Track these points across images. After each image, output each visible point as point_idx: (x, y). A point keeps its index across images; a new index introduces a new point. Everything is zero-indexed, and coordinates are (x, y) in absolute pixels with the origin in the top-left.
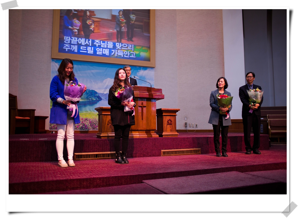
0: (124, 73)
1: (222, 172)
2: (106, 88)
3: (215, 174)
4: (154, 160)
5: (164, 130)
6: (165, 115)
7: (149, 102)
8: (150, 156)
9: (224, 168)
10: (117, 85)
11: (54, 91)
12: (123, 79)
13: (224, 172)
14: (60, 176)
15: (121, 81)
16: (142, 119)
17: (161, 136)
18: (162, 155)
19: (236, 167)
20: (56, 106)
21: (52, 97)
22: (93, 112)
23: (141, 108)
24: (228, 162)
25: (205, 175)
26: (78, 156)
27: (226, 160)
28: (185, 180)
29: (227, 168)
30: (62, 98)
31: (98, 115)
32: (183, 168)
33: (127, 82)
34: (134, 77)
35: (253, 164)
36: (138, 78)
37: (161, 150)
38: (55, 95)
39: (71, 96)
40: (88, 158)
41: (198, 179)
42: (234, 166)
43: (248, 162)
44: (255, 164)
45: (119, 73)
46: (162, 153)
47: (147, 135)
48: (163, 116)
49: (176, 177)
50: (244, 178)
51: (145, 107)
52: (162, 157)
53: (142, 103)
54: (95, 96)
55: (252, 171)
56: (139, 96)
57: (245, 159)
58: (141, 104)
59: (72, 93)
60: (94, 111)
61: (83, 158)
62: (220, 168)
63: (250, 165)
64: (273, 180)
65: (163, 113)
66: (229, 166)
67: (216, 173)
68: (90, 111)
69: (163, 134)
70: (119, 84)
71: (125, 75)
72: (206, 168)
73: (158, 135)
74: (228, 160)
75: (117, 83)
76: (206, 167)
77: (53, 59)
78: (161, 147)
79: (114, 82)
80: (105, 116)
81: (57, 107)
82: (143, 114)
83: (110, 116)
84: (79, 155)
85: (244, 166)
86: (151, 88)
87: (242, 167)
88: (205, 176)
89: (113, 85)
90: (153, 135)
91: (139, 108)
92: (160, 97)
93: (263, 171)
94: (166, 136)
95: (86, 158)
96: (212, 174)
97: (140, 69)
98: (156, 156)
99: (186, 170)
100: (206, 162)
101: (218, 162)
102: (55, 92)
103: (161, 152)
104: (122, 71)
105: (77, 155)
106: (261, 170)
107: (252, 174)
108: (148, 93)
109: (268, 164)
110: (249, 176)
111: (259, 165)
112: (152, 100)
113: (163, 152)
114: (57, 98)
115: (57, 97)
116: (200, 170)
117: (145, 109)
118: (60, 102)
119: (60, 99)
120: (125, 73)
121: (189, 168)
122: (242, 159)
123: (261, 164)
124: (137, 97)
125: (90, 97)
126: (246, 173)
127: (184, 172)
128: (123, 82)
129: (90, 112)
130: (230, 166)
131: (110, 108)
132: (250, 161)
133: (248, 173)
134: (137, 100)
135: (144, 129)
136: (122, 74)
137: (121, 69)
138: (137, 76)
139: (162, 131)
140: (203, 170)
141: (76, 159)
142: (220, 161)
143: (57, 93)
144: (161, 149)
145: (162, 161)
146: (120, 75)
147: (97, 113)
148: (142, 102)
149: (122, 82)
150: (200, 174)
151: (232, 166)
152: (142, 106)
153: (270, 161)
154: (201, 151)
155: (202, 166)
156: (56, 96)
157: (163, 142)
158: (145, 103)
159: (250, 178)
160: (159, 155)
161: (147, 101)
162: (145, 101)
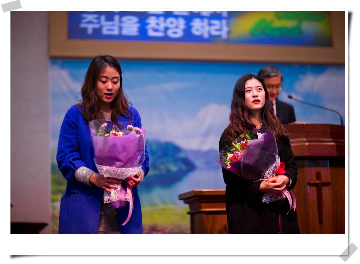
0: (260, 89)
2: (207, 134)
7: (339, 169)
10: (240, 127)
11: (68, 150)
12: (259, 106)
15: (251, 112)
16: (321, 222)
20: (74, 191)
21: (63, 165)
22: (172, 206)
23: (314, 189)
30: (88, 167)
31: (188, 213)
33: (270, 114)
34: (290, 97)
36: (299, 98)
38: (71, 159)
39: (118, 163)
45: (244, 89)
51: (327, 184)
53: (318, 175)
54: (176, 160)
56: (306, 154)
58: (315, 177)
59: (122, 156)
60: (174, 203)
68: (164, 202)
70: (246, 121)
71: (261, 95)
75: (240, 119)
77: (54, 59)
79: (232, 118)
80: (211, 217)
81: (74, 193)
82: (323, 206)
83: (225, 216)
89: (230, 127)
91: (308, 188)
97: (304, 73)
102: (71, 152)
104: (253, 83)
108: (334, 142)
114: (77, 169)
115: (77, 166)
117: (326, 191)
118: (84, 178)
119: (83, 171)
120: (263, 89)
124: (300, 155)
125: (162, 163)
128: (257, 115)
129: (161, 206)
131: (225, 193)
134: (303, 166)
136: (255, 93)
137: (250, 77)
143: (77, 155)
146: (248, 96)
147: (186, 208)
148: (319, 169)
149: (253, 116)
152: (318, 182)
156: (74, 162)
158: (326, 173)
161: (331, 166)
162: (327, 166)
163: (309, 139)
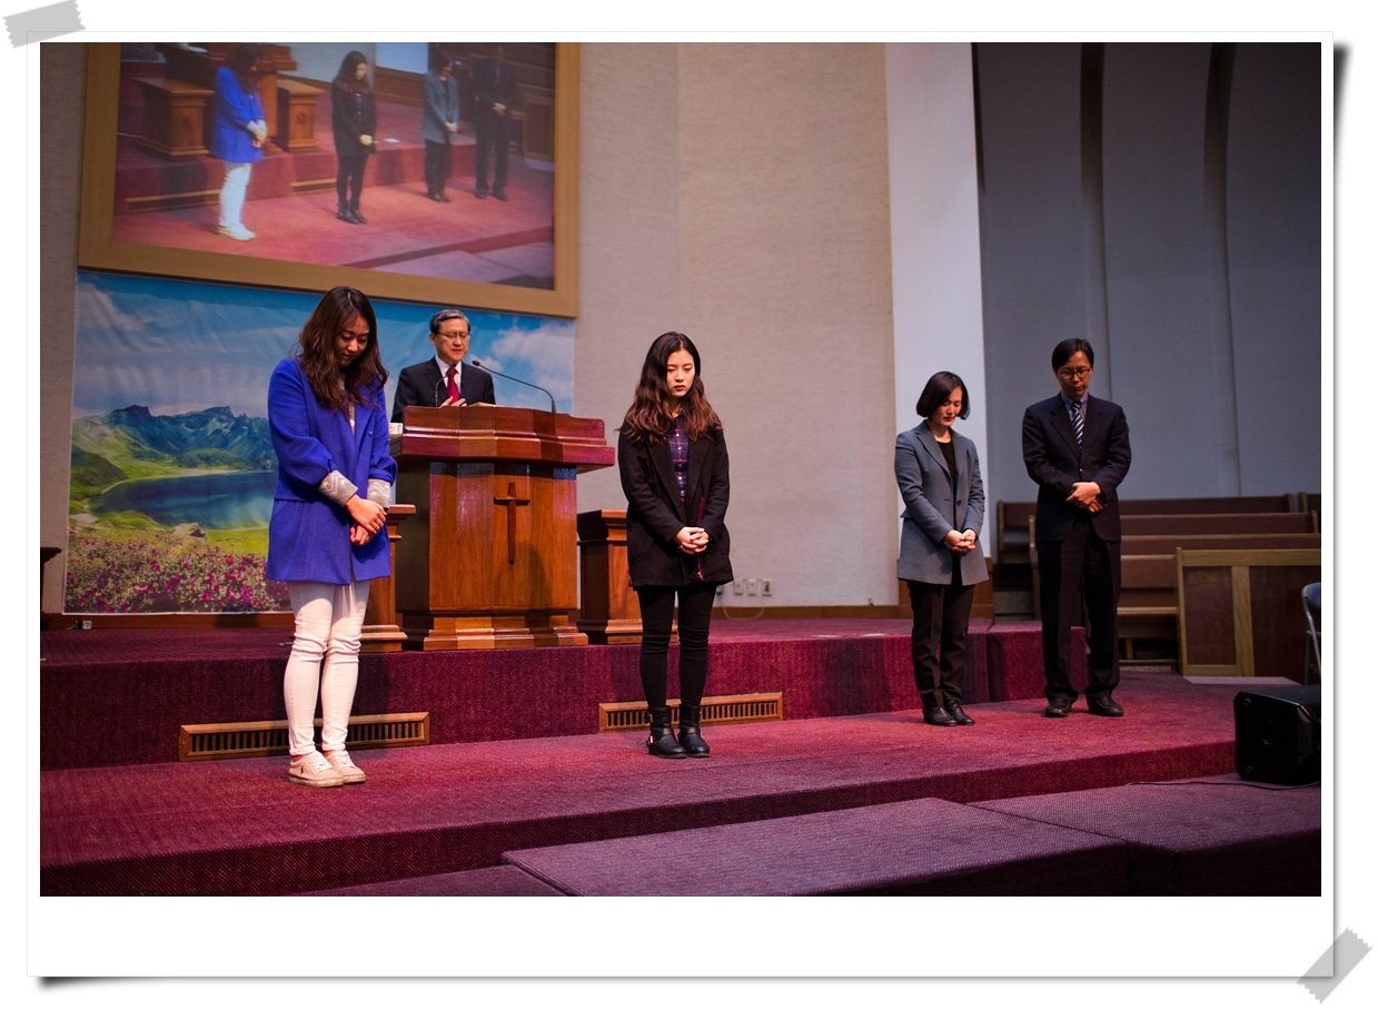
1: (874, 803)
3: (842, 813)
4: (566, 750)
5: (612, 611)
6: (616, 543)
7: (544, 479)
8: (549, 733)
9: (882, 783)
13: (884, 802)
14: (96, 840)
16: (512, 562)
17: (598, 637)
18: (602, 728)
19: (938, 779)
23: (504, 509)
24: (902, 754)
25: (794, 818)
26: (198, 738)
27: (895, 747)
28: (702, 847)
29: (893, 784)
32: (695, 789)
35: (1010, 762)
36: (498, 368)
37: (598, 706)
40: (249, 746)
41: (764, 837)
42: (929, 773)
43: (990, 752)
44: (1022, 762)
46: (603, 718)
47: (532, 637)
48: (611, 546)
49: (662, 830)
50: (971, 829)
51: (525, 503)
52: (600, 736)
55: (1006, 797)
56: (494, 454)
57: (976, 739)
58: (505, 490)
61: (226, 748)
62: (864, 787)
63: (997, 767)
64: (1096, 833)
65: (610, 531)
66: (905, 774)
67: (844, 808)
69: (608, 629)
72: (800, 788)
73: (584, 635)
74: (901, 746)
76: (803, 784)
77: (85, 272)
78: (597, 692)
82: (517, 536)
84: (202, 735)
85: (972, 774)
86: (553, 414)
87: (965, 777)
88: (793, 822)
90: (560, 636)
92: (594, 459)
93: (1053, 792)
94: (623, 639)
95: (241, 747)
96: (828, 814)
97: (507, 327)
98: (574, 734)
99: (710, 799)
100: (804, 756)
101: (858, 754)
103: (597, 715)
105: (194, 736)
106: (1047, 792)
107: (1007, 809)
108: (538, 437)
109: (1077, 763)
110: (995, 820)
111: (1037, 767)
112: (556, 472)
113: (609, 713)
116: (775, 795)
117: (522, 512)
121: (721, 789)
122: (966, 741)
123: (1046, 761)
124: (484, 455)
126: (980, 804)
127: (698, 807)
130: (910, 777)
132: (998, 750)
133: (990, 807)
134: (488, 473)
135: (522, 608)
138: (494, 359)
139: (605, 616)
140: (785, 797)
141: (191, 753)
142: (865, 754)
144: (597, 698)
145: (603, 757)
148: (512, 478)
150: (774, 817)
151: (919, 776)
152: (510, 498)
153: (1085, 749)
154: (784, 706)
155: (782, 778)
157: (609, 669)
158: (524, 485)
159: (995, 829)
160: (590, 727)
161: (531, 475)
162: (525, 474)
163: (499, 432)
